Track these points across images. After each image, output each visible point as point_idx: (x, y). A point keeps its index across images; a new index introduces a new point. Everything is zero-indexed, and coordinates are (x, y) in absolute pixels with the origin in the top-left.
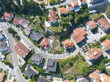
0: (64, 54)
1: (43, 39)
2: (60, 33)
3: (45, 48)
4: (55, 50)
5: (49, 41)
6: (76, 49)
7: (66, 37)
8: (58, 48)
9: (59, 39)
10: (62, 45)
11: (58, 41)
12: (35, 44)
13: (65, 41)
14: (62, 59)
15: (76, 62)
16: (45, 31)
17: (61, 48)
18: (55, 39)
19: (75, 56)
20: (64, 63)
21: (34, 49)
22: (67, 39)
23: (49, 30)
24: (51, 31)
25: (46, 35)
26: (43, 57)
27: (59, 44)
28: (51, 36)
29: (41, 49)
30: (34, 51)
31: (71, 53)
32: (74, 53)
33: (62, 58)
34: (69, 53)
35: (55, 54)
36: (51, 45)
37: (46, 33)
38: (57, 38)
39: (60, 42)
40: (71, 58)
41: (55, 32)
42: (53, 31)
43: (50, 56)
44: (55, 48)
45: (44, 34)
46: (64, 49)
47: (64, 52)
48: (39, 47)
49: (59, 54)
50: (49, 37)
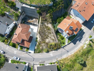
0: (66, 48)
1: (18, 28)
2: (50, 7)
3: (26, 44)
4: (47, 44)
5: (32, 30)
6: (84, 33)
7: (63, 14)
8: (51, 39)
9: (50, 20)
10: (57, 32)
11: (50, 26)
12: (4, 41)
13: (62, 22)
14: (65, 59)
15: (90, 57)
16: (17, 9)
17: (57, 38)
18: (42, 23)
19: (86, 46)
20: (70, 66)
21: (4, 53)
22: (64, 18)
23: (24, 5)
24: (29, 7)
25: (23, 20)
26: (27, 65)
28: (32, 18)
29: (19, 48)
30: (4, 56)
31: (78, 42)
32: (83, 41)
33: (64, 57)
34: (75, 43)
35: (48, 52)
36: (38, 37)
37: (21, 13)
38: (46, 20)
39: (54, 27)
40: (81, 53)
41: (40, 7)
42: (34, 4)
43: (41, 59)
44: (47, 41)
45: (18, 16)
46: (63, 38)
47: (64, 43)
48: (14, 46)
49: (57, 50)
50: (30, 21)
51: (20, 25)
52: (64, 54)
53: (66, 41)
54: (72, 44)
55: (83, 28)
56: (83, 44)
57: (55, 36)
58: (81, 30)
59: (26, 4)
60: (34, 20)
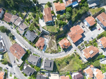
0: (61, 53)
3: (41, 48)
4: (52, 50)
5: (45, 40)
6: (72, 47)
8: (54, 48)
9: (55, 39)
10: (58, 45)
11: (55, 41)
12: (30, 44)
13: (61, 41)
14: (59, 59)
15: (72, 60)
16: (40, 30)
17: (57, 47)
18: (51, 39)
19: (71, 55)
20: (60, 62)
21: (30, 49)
25: (41, 35)
26: (40, 57)
27: (56, 44)
29: (37, 48)
30: (30, 51)
31: (67, 52)
32: (70, 52)
33: (59, 57)
34: (66, 52)
35: (51, 53)
36: (48, 45)
37: (42, 32)
38: (53, 39)
39: (57, 42)
40: (67, 57)
41: (51, 33)
42: (49, 31)
43: (47, 56)
44: (52, 48)
45: (40, 34)
46: (60, 48)
47: (60, 51)
48: (35, 47)
49: (56, 53)
50: (45, 36)
51: (40, 38)
52: (59, 56)
53: (62, 50)
54: (64, 52)
55: (73, 45)
56: (70, 53)
57: (56, 47)
58: (71, 45)
59: (45, 30)
60: (47, 36)
